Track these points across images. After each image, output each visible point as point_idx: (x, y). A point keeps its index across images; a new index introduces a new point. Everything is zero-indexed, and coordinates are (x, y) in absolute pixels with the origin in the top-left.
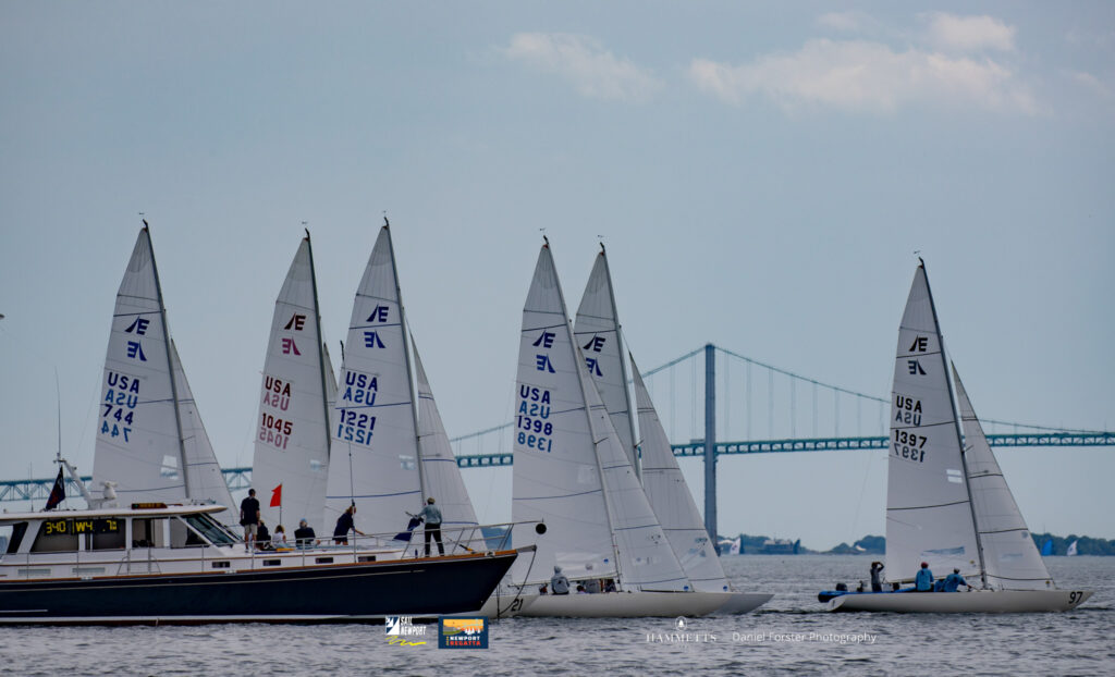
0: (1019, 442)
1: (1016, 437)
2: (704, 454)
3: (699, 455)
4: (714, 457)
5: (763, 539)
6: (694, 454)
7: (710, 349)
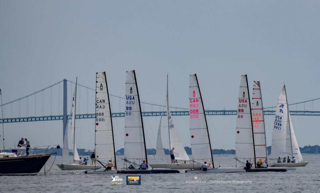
0: (177, 114)
1: (176, 112)
2: (63, 119)
3: (61, 119)
4: (67, 120)
5: (84, 150)
6: (59, 119)
7: (65, 81)
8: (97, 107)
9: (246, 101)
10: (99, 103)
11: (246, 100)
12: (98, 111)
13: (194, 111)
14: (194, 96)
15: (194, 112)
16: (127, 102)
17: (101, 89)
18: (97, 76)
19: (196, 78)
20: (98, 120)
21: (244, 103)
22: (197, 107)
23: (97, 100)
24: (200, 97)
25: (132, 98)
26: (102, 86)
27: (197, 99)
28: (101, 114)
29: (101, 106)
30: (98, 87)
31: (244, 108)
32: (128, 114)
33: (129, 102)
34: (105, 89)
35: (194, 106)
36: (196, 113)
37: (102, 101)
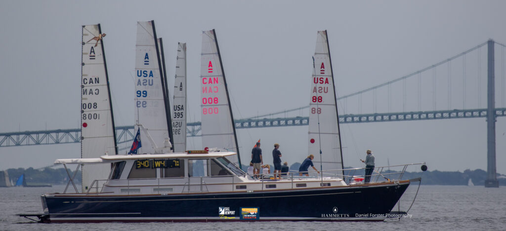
2: (487, 116)
8: (84, 92)
9: (327, 82)
10: (88, 84)
11: (327, 79)
12: (86, 99)
13: (210, 100)
14: (209, 72)
15: (210, 102)
16: (139, 81)
17: (92, 58)
18: (84, 33)
19: (214, 38)
20: (87, 117)
21: (323, 85)
22: (215, 92)
23: (84, 78)
24: (221, 73)
25: (148, 73)
26: (94, 52)
27: (216, 78)
28: (93, 105)
29: (91, 90)
30: (86, 54)
31: (323, 95)
32: (141, 105)
33: (142, 82)
34: (99, 58)
35: (210, 91)
36: (213, 104)
37: (94, 82)
